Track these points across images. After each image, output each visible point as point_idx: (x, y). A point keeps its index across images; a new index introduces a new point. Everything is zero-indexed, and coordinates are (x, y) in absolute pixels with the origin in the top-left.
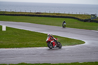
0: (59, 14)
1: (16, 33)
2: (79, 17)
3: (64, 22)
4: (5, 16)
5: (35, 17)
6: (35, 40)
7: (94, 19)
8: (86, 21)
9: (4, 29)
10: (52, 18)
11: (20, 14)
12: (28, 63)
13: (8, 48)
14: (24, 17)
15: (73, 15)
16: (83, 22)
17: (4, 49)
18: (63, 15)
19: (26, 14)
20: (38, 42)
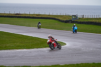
0: (39, 15)
2: (59, 18)
3: (39, 23)
5: (15, 18)
6: (15, 42)
7: (75, 20)
8: (66, 22)
12: (7, 66)
15: (53, 16)
16: (63, 24)
18: (43, 16)
19: (5, 15)
20: (18, 44)
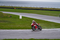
1: (28, 20)
4: (21, 10)
9: (21, 17)
10: (50, 11)
11: (30, 8)
13: (23, 29)
14: (33, 10)
17: (21, 30)
19: (34, 8)
